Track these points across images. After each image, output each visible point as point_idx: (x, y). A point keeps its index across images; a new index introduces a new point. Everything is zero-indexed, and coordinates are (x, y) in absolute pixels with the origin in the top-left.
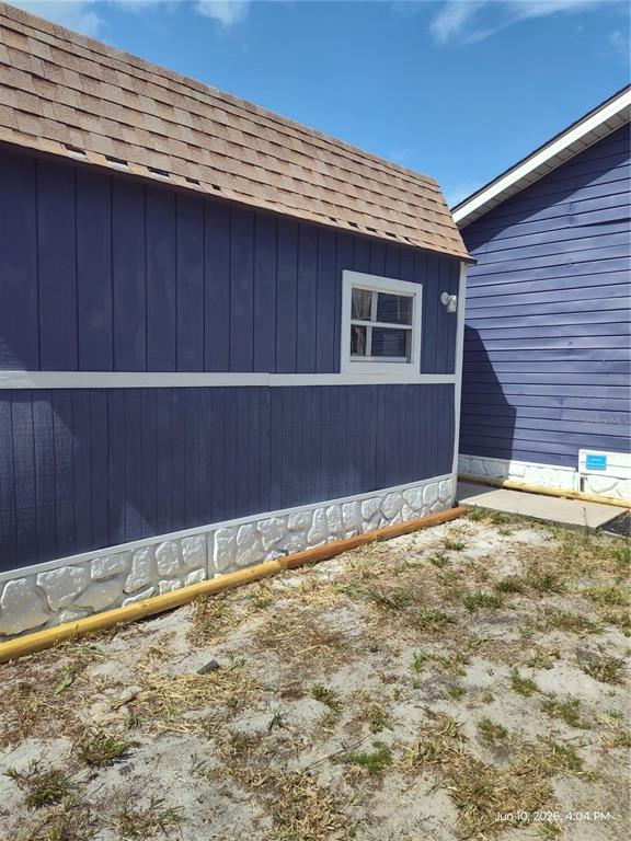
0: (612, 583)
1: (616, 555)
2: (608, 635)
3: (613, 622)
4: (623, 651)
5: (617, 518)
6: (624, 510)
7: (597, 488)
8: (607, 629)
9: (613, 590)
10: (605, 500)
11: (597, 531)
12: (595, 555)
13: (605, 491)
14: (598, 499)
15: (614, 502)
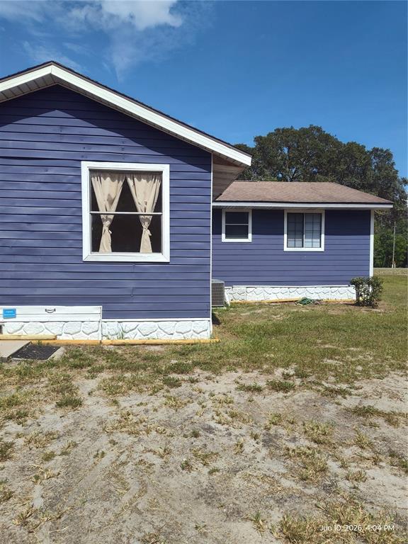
0: (14, 392)
1: (19, 373)
2: (6, 428)
3: (10, 418)
4: (14, 435)
5: (23, 347)
6: (28, 342)
7: (12, 330)
8: (7, 424)
9: (13, 397)
10: (15, 338)
11: (8, 360)
12: (5, 375)
13: (16, 331)
14: (12, 338)
15: (22, 337)
